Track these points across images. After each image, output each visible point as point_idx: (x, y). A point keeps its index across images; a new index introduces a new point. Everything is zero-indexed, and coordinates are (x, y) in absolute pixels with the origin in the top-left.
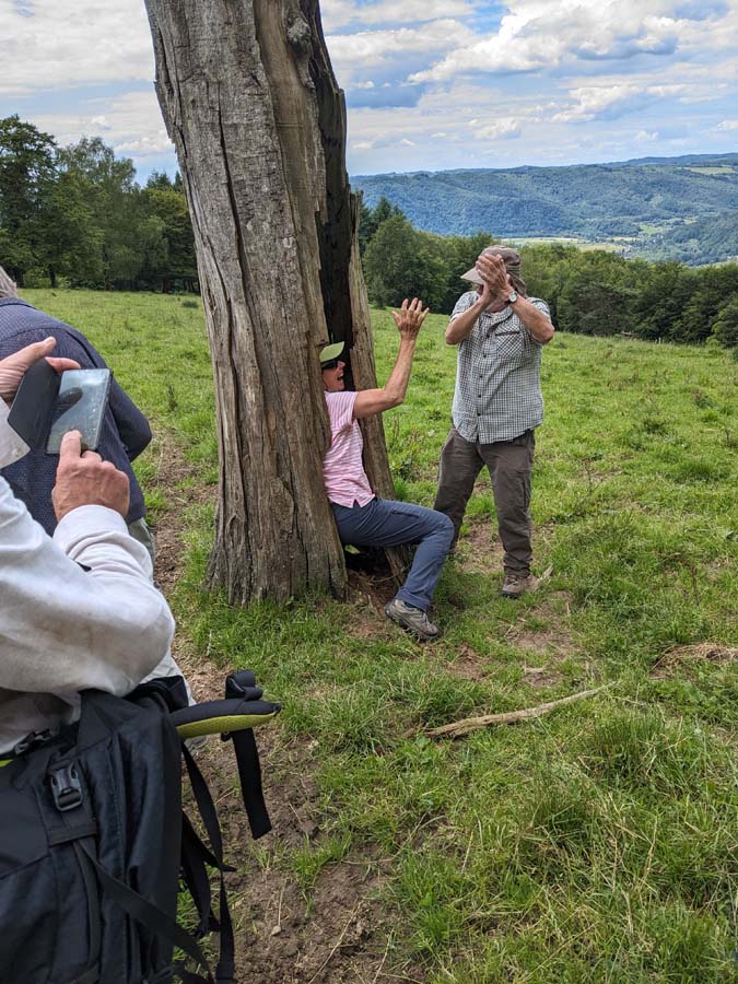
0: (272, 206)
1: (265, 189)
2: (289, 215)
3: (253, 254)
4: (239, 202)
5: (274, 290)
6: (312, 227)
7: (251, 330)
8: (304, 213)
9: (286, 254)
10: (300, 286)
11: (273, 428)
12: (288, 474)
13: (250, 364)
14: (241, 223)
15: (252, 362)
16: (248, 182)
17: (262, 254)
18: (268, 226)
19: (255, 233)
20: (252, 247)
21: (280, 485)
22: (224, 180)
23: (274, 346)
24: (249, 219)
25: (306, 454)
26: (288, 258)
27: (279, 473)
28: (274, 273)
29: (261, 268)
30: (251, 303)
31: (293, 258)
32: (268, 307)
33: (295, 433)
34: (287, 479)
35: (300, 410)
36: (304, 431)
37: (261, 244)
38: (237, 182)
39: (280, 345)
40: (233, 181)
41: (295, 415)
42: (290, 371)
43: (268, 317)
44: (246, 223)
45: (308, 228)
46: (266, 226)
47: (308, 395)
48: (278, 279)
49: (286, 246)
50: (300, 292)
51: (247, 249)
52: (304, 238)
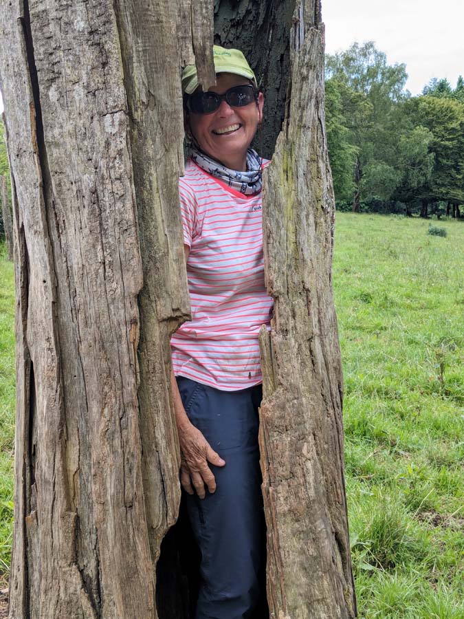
0: (89, 56)
1: (80, 24)
2: (117, 72)
3: (57, 145)
4: (39, 50)
5: (86, 211)
6: (171, 96)
7: (49, 283)
8: (155, 68)
9: (108, 144)
10: (129, 204)
11: (73, 467)
12: (93, 563)
13: (45, 345)
14: (41, 88)
15: (48, 340)
16: (53, 14)
17: (70, 143)
18: (82, 92)
19: (62, 105)
20: (56, 131)
21: (76, 580)
22: (18, 14)
23: (81, 316)
24: (53, 80)
25: (121, 528)
26: (113, 153)
27: (76, 556)
28: (88, 180)
29: (68, 170)
30: (54, 234)
31: (120, 153)
32: (76, 241)
33: (103, 484)
34: (91, 572)
35: (117, 442)
36: (122, 483)
37: (69, 127)
38: (37, 16)
39: (91, 312)
40: (31, 12)
41: (107, 449)
42: (104, 365)
43: (76, 260)
44: (48, 88)
45: (163, 96)
46: (79, 93)
47: (132, 414)
48: (94, 192)
49: (109, 130)
50: (129, 216)
51: (48, 135)
52: (153, 114)
